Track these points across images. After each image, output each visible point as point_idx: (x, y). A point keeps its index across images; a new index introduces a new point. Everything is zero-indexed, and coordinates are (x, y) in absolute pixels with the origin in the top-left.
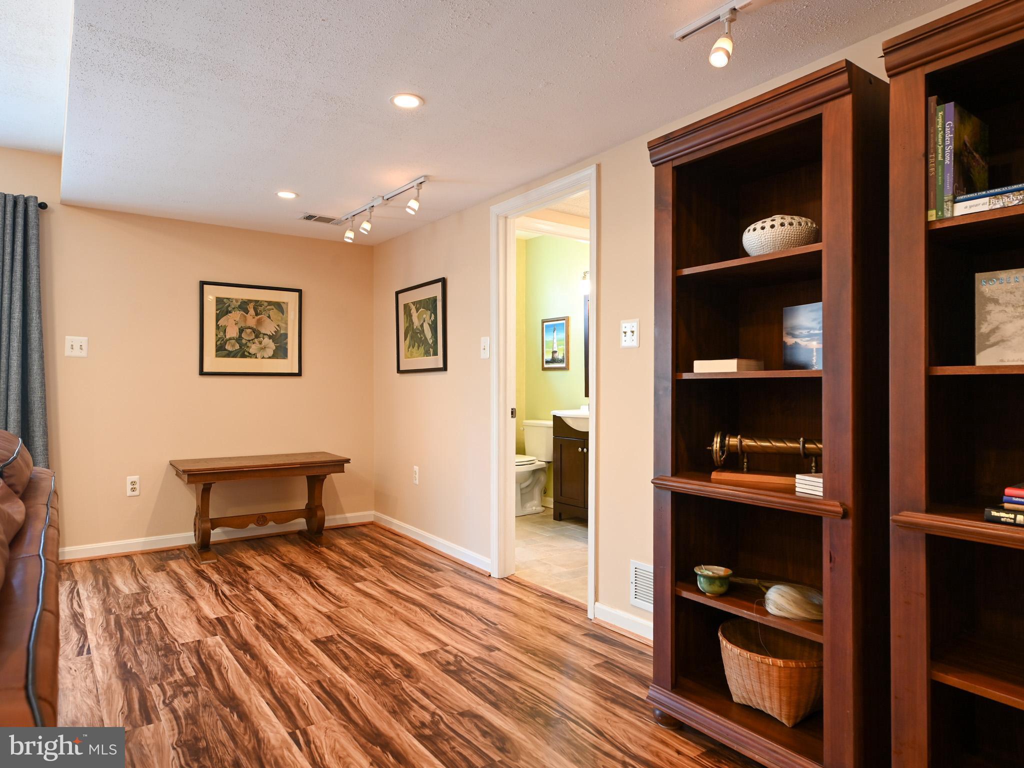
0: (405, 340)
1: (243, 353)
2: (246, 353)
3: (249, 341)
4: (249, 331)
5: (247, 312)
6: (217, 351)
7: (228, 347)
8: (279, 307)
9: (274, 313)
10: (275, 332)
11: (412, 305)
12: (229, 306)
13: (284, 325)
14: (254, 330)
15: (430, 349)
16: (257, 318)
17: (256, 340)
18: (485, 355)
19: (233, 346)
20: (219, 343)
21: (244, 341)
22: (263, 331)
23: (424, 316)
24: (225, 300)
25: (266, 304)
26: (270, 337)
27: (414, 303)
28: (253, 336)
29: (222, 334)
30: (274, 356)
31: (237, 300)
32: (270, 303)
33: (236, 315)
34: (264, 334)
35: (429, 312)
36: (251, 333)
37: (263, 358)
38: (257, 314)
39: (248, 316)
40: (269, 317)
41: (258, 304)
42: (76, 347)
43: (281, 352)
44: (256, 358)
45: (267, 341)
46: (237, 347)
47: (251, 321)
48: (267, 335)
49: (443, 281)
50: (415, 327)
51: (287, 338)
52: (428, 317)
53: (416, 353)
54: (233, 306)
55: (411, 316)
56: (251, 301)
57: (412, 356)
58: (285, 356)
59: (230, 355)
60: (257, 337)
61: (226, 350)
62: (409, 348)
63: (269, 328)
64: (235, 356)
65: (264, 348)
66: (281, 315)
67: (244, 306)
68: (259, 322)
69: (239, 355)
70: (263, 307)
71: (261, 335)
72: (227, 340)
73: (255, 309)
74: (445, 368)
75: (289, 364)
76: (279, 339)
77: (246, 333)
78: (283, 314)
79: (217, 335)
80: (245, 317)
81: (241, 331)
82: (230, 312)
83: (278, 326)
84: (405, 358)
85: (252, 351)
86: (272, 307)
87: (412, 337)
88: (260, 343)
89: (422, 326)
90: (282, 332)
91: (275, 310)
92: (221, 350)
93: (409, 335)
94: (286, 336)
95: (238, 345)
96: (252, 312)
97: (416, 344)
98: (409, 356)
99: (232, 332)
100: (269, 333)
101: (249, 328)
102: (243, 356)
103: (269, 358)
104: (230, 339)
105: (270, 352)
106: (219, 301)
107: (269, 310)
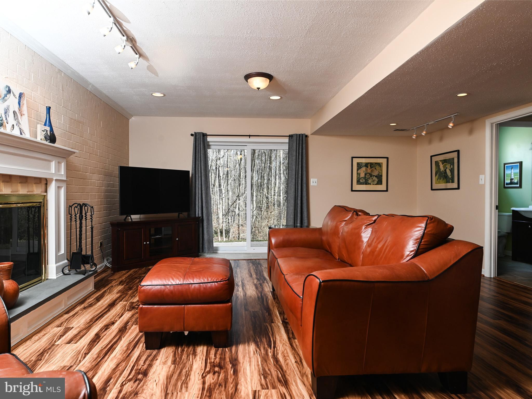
0: (436, 176)
1: (366, 183)
2: (367, 183)
3: (368, 178)
4: (368, 174)
5: (367, 167)
6: (357, 182)
7: (361, 181)
8: (380, 165)
9: (377, 167)
10: (378, 174)
11: (440, 162)
12: (361, 165)
13: (381, 172)
14: (370, 174)
15: (450, 180)
16: (371, 169)
17: (371, 178)
18: (481, 182)
19: (363, 180)
20: (357, 180)
21: (366, 178)
22: (373, 174)
23: (447, 166)
24: (360, 163)
25: (374, 164)
26: (376, 176)
27: (441, 161)
28: (370, 177)
29: (359, 176)
30: (377, 184)
31: (364, 163)
32: (376, 163)
33: (364, 169)
34: (374, 176)
35: (450, 165)
36: (369, 175)
37: (373, 185)
38: (371, 168)
39: (368, 169)
40: (375, 169)
41: (371, 164)
42: (314, 182)
43: (380, 182)
44: (371, 185)
45: (374, 178)
46: (364, 181)
47: (369, 171)
48: (375, 176)
49: (458, 151)
50: (441, 171)
51: (382, 176)
52: (449, 167)
53: (442, 182)
54: (363, 165)
55: (439, 166)
56: (369, 163)
57: (439, 183)
58: (381, 184)
59: (361, 184)
60: (371, 177)
61: (360, 182)
62: (438, 179)
63: (376, 173)
64: (363, 184)
65: (374, 181)
66: (380, 168)
67: (366, 165)
68: (372, 171)
69: (364, 184)
70: (373, 165)
71: (373, 176)
72: (361, 178)
73: (370, 166)
74: (458, 188)
75: (383, 187)
76: (379, 177)
77: (367, 175)
78: (381, 167)
79: (357, 177)
80: (367, 169)
81: (365, 174)
82: (362, 168)
83: (379, 172)
84: (436, 184)
85: (369, 182)
86: (377, 165)
87: (439, 175)
88: (372, 179)
89: (445, 170)
90: (380, 174)
91: (378, 166)
92: (359, 182)
93: (438, 174)
94: (381, 176)
95: (364, 180)
96: (369, 167)
97: (442, 178)
98: (438, 183)
99: (362, 175)
100: (375, 175)
101: (368, 173)
102: (366, 184)
103: (376, 184)
104: (362, 178)
105: (376, 182)
106: (358, 164)
107: (376, 166)
